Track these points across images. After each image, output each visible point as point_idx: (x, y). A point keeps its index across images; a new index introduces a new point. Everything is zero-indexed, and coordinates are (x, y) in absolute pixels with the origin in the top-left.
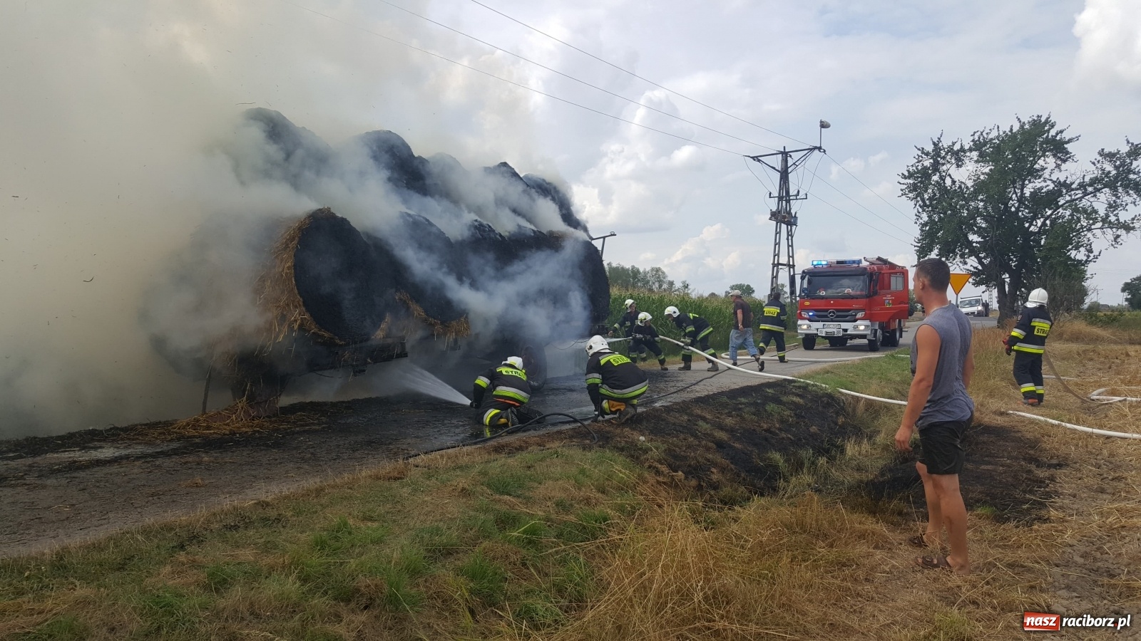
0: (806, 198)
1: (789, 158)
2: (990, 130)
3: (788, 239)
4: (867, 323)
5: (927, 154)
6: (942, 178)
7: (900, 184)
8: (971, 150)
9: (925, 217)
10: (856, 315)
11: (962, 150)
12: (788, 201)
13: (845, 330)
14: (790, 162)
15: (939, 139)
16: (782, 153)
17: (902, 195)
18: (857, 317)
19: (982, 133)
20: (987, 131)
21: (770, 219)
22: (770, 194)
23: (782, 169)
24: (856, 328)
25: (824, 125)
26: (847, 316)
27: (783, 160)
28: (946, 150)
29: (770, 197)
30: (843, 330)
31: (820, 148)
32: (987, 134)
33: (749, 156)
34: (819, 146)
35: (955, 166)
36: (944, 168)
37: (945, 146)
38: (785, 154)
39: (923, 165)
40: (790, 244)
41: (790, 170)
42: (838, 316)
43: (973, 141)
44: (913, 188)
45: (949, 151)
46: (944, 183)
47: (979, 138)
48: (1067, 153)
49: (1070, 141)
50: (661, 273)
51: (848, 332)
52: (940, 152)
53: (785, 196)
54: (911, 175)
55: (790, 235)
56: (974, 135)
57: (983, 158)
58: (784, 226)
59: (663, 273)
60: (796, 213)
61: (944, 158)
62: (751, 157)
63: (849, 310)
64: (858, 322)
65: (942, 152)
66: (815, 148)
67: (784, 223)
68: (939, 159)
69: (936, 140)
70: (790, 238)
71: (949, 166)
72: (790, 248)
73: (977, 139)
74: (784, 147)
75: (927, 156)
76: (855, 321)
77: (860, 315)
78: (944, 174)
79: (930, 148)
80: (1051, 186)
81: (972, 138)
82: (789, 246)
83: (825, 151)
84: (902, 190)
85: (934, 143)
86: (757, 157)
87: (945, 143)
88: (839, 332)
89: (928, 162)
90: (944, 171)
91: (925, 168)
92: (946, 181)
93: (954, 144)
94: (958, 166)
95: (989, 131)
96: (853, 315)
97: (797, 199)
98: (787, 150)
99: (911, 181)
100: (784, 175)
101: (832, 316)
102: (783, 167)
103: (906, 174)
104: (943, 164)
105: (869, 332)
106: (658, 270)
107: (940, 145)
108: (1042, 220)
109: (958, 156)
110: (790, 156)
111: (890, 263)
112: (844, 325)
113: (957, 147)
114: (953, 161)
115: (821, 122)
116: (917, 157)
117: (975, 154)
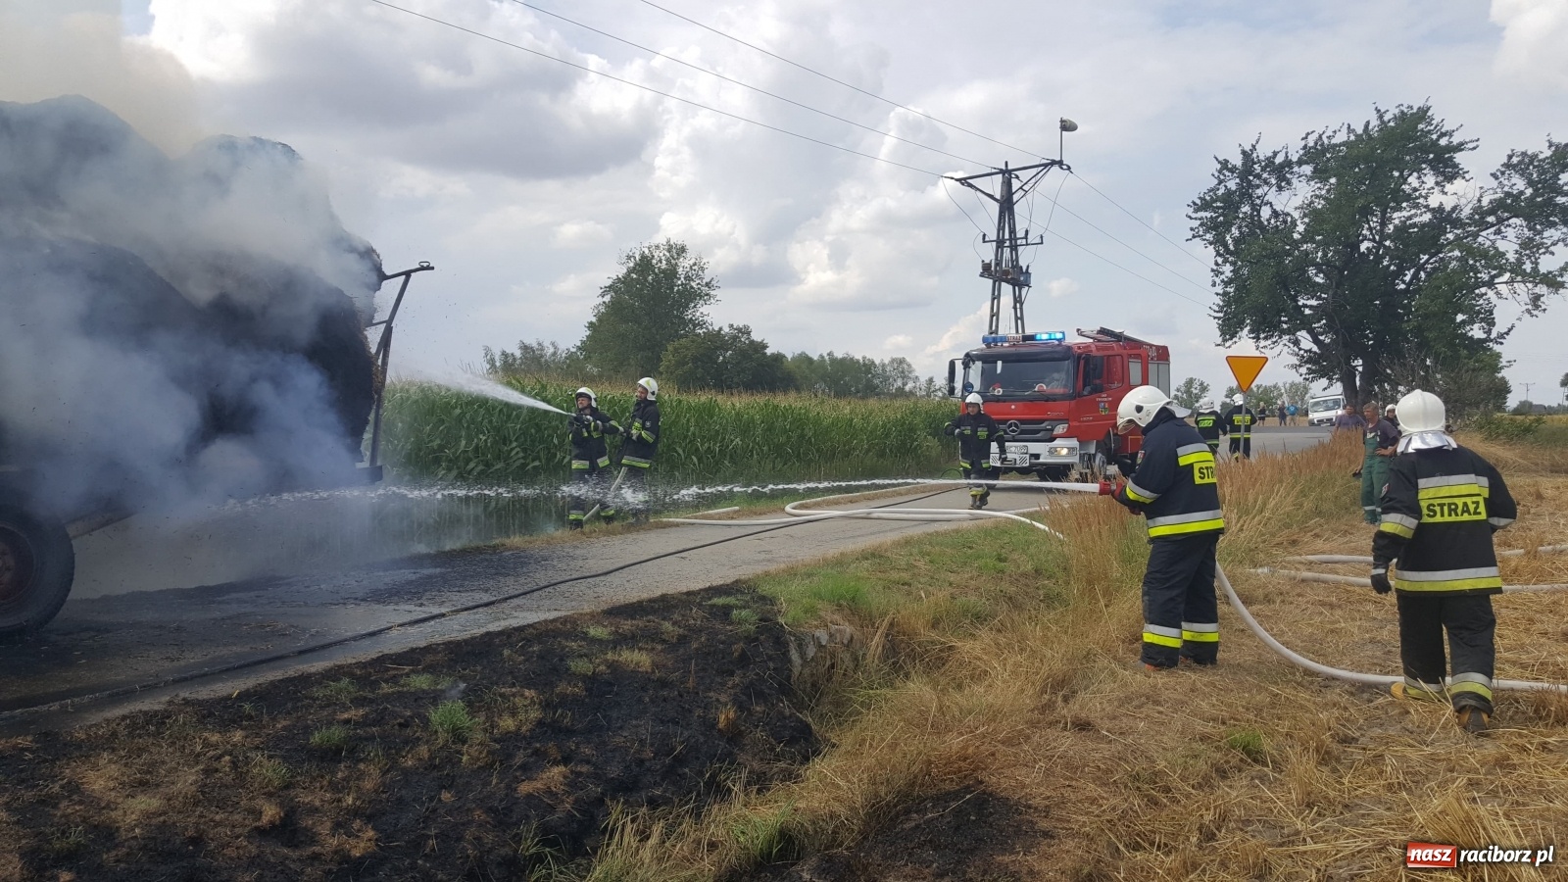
0: (1042, 243)
1: (1014, 181)
2: (1335, 132)
3: (1015, 308)
4: (1074, 443)
5: (1232, 170)
6: (1256, 209)
7: (1191, 218)
8: (1300, 163)
9: (1228, 269)
10: (1052, 430)
11: (1288, 163)
12: (1014, 248)
13: (1037, 456)
14: (1016, 184)
15: (1254, 146)
16: (1001, 172)
17: (1194, 237)
18: (1055, 433)
19: (1320, 136)
20: (1329, 133)
21: (982, 275)
22: (984, 235)
23: (1002, 196)
24: (1052, 452)
25: (1067, 126)
26: (1038, 431)
27: (1003, 182)
28: (1263, 164)
29: (984, 242)
30: (1032, 455)
31: (1060, 163)
32: (1329, 137)
33: (952, 178)
34: (1058, 159)
35: (1274, 188)
36: (1259, 192)
37: (1262, 158)
38: (1007, 174)
39: (1226, 186)
40: (1019, 315)
41: (1015, 198)
42: (1023, 432)
43: (1305, 147)
44: (1211, 226)
45: (1267, 166)
46: (1259, 215)
47: (1316, 143)
48: (1456, 166)
49: (1459, 147)
50: (905, 366)
51: (1041, 460)
52: (1252, 166)
53: (1008, 239)
54: (1204, 205)
55: (1018, 301)
56: (1306, 138)
57: (1320, 174)
58: (1007, 289)
59: (909, 365)
60: (1028, 267)
61: (1258, 176)
62: (957, 180)
63: (1042, 421)
64: (1058, 442)
65: (1256, 166)
66: (1053, 163)
67: (1008, 282)
68: (1251, 178)
69: (1248, 148)
70: (1018, 305)
71: (1266, 188)
72: (1019, 321)
73: (1311, 144)
74: (1006, 163)
75: (1233, 172)
76: (1052, 439)
77: (1060, 429)
78: (1258, 202)
79: (1237, 161)
80: (1427, 217)
81: (1303, 143)
82: (1017, 318)
83: (1069, 168)
84: (1192, 229)
85: (1244, 152)
86: (965, 179)
87: (1263, 152)
88: (1023, 460)
89: (1232, 185)
90: (1258, 198)
91: (1229, 193)
92: (1262, 213)
93: (1275, 154)
94: (1280, 189)
95: (1331, 134)
96: (1048, 430)
97: (1027, 244)
98: (1010, 168)
99: (1208, 214)
100: (1007, 205)
101: (1013, 431)
102: (1004, 194)
103: (1198, 202)
104: (1258, 187)
105: (1075, 459)
106: (902, 361)
107: (1255, 155)
108: (1412, 271)
109: (1281, 172)
110: (1017, 177)
111: (1129, 340)
112: (1034, 447)
113: (1279, 160)
114: (1273, 181)
115: (1062, 121)
116: (1216, 174)
117: (1307, 169)
